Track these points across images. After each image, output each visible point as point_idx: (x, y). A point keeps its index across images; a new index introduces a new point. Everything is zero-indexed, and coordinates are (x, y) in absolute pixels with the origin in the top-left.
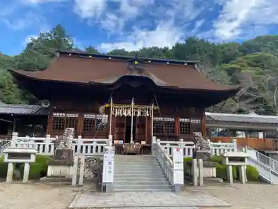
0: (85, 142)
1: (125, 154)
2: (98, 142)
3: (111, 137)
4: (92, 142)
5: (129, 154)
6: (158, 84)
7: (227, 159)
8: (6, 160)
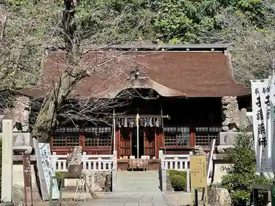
0: (90, 158)
1: (130, 170)
2: (103, 158)
3: (115, 152)
4: (97, 158)
5: (135, 170)
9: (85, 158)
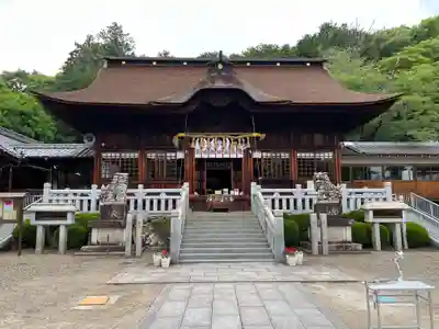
0: (148, 194)
2: (168, 194)
3: (186, 185)
4: (158, 194)
5: (216, 210)
6: (257, 100)
7: (371, 213)
8: (33, 222)
9: (141, 192)
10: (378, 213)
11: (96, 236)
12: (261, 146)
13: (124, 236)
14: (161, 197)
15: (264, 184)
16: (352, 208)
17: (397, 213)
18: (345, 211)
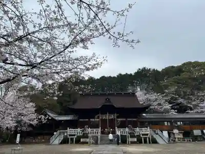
0: (91, 130)
3: (100, 128)
7: (141, 135)
9: (89, 130)
10: (143, 135)
11: (82, 140)
12: (118, 117)
13: (88, 140)
14: (95, 131)
15: (118, 127)
16: (138, 134)
17: (147, 135)
18: (136, 134)
